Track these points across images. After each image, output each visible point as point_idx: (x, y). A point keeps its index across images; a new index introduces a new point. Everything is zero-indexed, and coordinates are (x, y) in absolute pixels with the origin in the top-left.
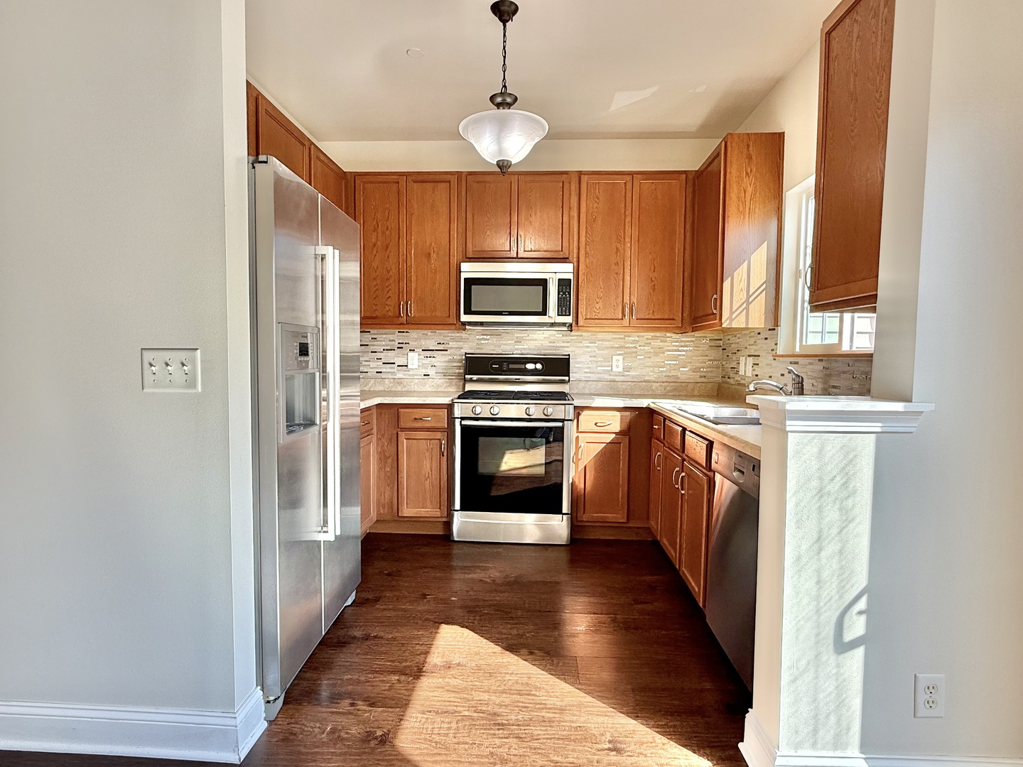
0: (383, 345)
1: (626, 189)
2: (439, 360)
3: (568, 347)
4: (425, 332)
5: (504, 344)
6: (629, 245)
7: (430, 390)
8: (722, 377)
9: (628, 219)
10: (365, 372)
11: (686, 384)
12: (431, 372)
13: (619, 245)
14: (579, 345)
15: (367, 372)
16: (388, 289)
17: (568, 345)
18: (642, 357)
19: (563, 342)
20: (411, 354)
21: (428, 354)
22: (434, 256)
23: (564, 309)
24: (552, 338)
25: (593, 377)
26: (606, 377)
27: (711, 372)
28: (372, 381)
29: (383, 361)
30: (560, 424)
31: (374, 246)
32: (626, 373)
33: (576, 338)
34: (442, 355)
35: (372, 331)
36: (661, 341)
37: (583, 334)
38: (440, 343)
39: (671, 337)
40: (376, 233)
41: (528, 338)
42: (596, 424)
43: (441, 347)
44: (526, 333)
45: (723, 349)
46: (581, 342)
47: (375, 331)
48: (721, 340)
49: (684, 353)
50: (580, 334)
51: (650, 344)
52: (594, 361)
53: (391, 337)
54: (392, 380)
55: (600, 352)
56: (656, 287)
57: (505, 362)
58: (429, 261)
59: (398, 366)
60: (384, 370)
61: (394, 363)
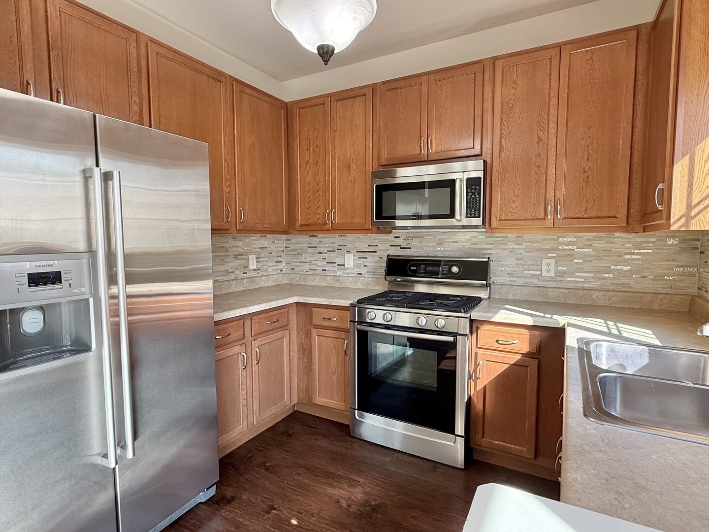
0: (327, 247)
1: (551, 65)
2: (369, 261)
3: (491, 249)
4: (358, 235)
5: (427, 247)
6: (554, 131)
7: (361, 287)
8: (698, 288)
9: (554, 101)
10: (314, 270)
11: (641, 295)
12: (364, 271)
13: (541, 134)
14: (503, 246)
15: (316, 270)
16: (318, 200)
17: (492, 246)
18: (581, 261)
19: (486, 244)
20: (347, 255)
21: (361, 255)
22: (353, 166)
23: (473, 210)
24: (474, 240)
25: (520, 281)
26: (534, 282)
27: (682, 281)
28: (318, 277)
29: (327, 260)
30: (451, 339)
31: (308, 163)
32: (559, 279)
33: (500, 239)
34: (372, 256)
35: (319, 236)
36: (606, 242)
37: (508, 235)
38: (371, 246)
39: (621, 237)
40: (308, 151)
41: (449, 240)
42: (497, 341)
43: (372, 249)
44: (448, 235)
45: (701, 253)
46: (506, 244)
47: (321, 236)
48: (698, 240)
49: (639, 257)
50: (504, 235)
51: (591, 245)
52: (520, 264)
53: (333, 240)
54: (332, 277)
55: (528, 254)
56: (591, 178)
57: (423, 264)
58: (349, 172)
59: (338, 265)
60: (328, 269)
61: (335, 263)
